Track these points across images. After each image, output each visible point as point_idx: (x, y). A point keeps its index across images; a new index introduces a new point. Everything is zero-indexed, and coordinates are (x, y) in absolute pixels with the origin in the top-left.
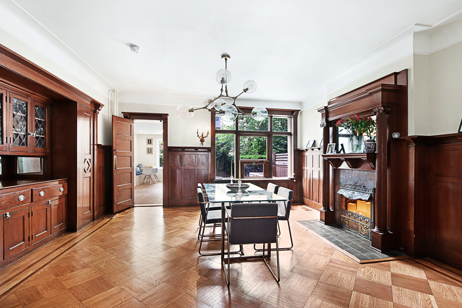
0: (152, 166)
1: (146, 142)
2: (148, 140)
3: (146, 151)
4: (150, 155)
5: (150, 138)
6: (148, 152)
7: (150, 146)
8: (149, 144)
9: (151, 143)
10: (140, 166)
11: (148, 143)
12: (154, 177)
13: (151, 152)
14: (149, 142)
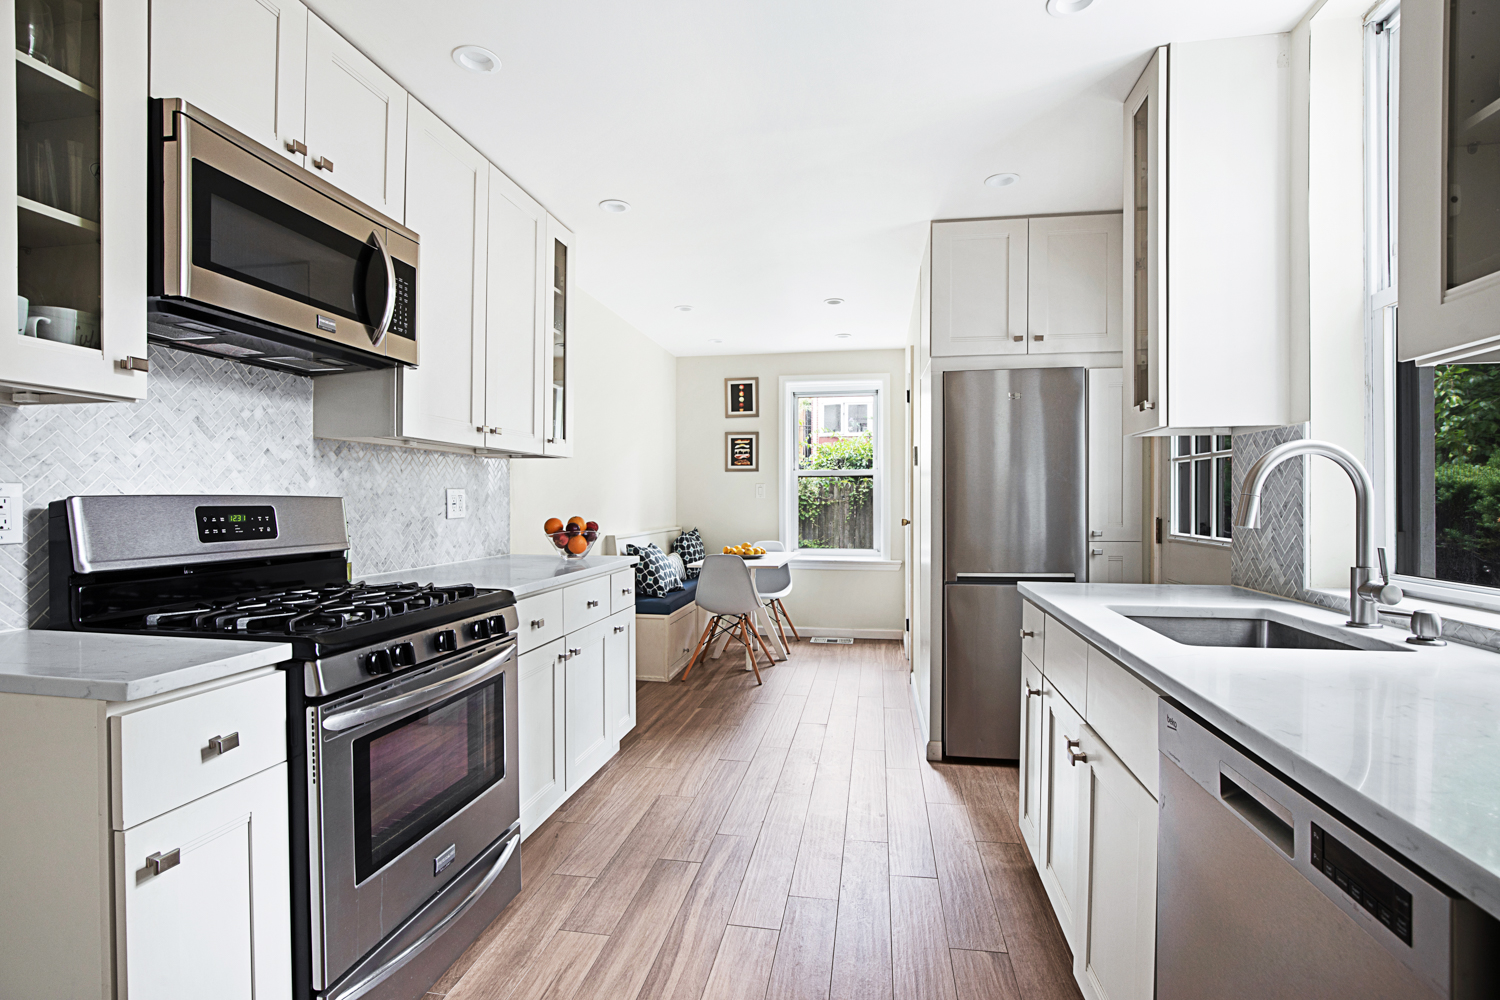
0: (758, 546)
1: (720, 399)
2: (735, 388)
3: (719, 453)
4: (742, 478)
5: (741, 373)
6: (734, 461)
7: (742, 424)
8: (742, 412)
9: (748, 406)
10: (685, 543)
11: (735, 408)
12: (768, 611)
13: (750, 459)
14: (742, 399)
